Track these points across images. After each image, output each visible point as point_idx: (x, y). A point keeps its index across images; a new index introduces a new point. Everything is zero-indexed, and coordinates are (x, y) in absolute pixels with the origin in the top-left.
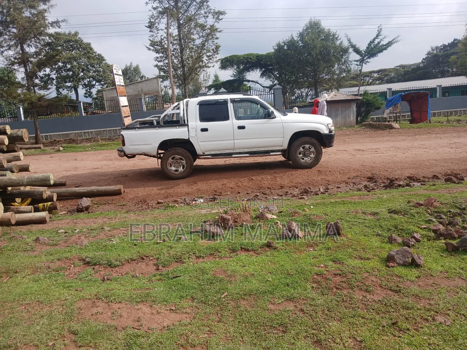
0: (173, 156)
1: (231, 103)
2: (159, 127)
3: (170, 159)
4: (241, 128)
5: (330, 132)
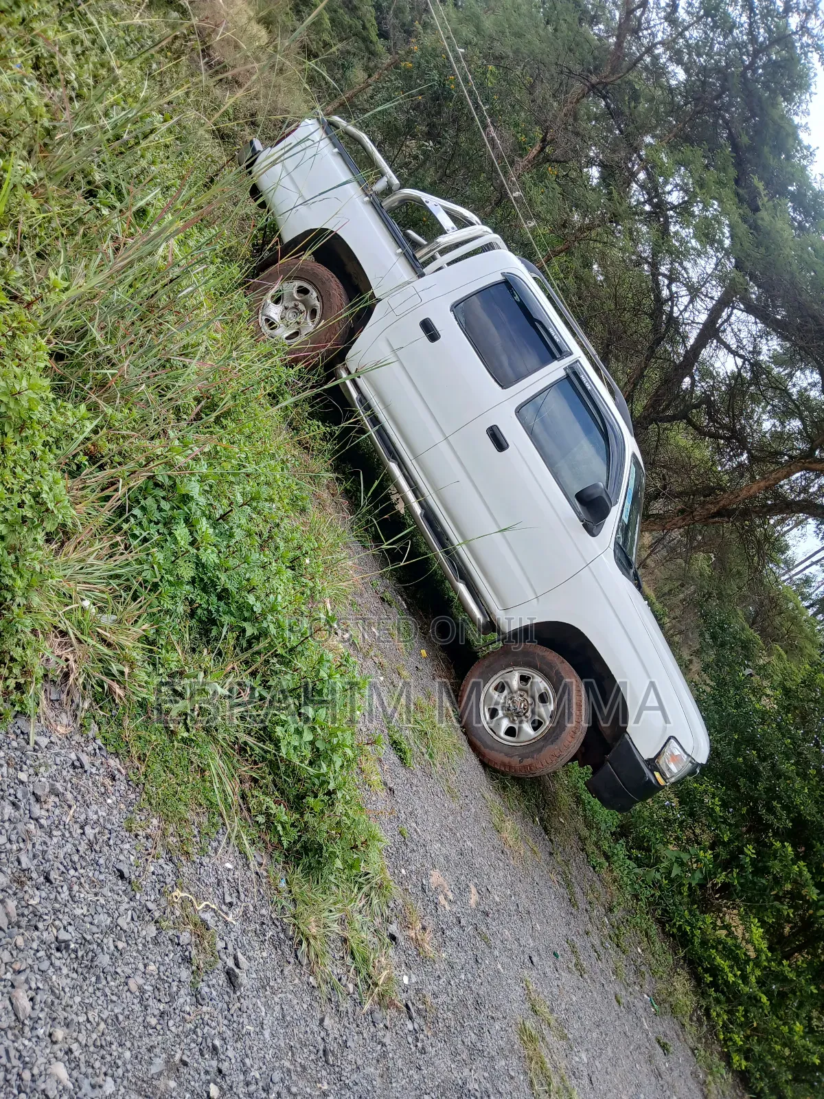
0: (309, 287)
1: (565, 369)
2: (372, 203)
3: (297, 283)
4: (498, 440)
5: (653, 764)
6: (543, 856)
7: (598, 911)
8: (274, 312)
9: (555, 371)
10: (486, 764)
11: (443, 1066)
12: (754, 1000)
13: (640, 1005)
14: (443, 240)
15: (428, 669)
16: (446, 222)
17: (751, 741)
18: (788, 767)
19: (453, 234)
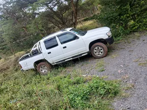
0: (41, 66)
2: (31, 57)
3: (40, 68)
4: (65, 47)
5: (109, 37)
6: (117, 52)
7: (125, 44)
8: (43, 71)
9: (57, 38)
10: (105, 57)
11: (141, 79)
12: (140, 25)
13: (138, 42)
14: (38, 49)
15: (92, 61)
16: (36, 48)
17: (107, 18)
18: (112, 15)
19: (37, 48)
